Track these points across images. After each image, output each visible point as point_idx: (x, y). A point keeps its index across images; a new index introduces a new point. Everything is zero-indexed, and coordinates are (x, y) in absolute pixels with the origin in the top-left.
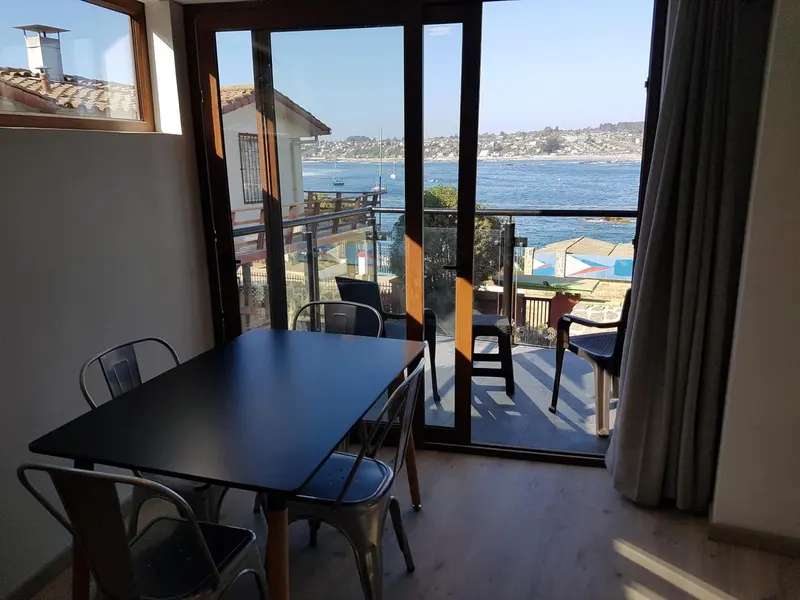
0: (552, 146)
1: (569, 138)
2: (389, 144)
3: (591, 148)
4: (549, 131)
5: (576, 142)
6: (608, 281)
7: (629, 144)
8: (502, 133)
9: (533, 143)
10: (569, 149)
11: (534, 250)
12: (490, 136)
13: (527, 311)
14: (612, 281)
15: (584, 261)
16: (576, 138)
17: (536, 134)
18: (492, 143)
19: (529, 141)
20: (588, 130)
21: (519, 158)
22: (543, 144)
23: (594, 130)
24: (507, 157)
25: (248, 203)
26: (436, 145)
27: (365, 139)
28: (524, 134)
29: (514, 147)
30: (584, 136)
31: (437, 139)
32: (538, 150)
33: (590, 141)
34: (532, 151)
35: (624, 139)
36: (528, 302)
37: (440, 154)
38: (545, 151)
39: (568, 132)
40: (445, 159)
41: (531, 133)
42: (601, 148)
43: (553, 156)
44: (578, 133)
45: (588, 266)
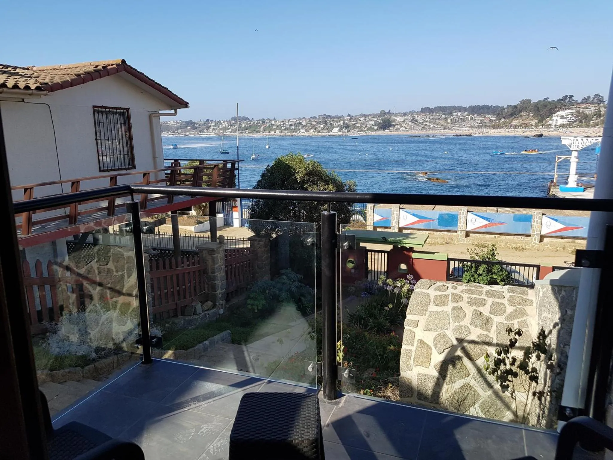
0: (386, 125)
1: (398, 119)
2: (263, 122)
3: (415, 126)
4: (383, 113)
5: (404, 121)
6: (433, 230)
7: (442, 122)
8: (349, 115)
9: (373, 123)
10: (399, 127)
11: (374, 206)
12: (340, 117)
13: (369, 260)
14: (437, 231)
15: (414, 215)
16: (403, 119)
17: (375, 116)
18: (342, 122)
19: (369, 121)
20: (412, 113)
21: (362, 133)
22: (380, 123)
23: (417, 113)
24: (353, 133)
25: (104, 171)
26: (300, 124)
27: (246, 119)
28: (365, 116)
29: (357, 125)
30: (409, 117)
31: (300, 119)
32: (376, 128)
33: (414, 121)
34: (371, 128)
35: (439, 119)
36: (369, 253)
37: (303, 131)
38: (381, 128)
39: (397, 114)
40: (306, 134)
41: (370, 115)
42: (422, 126)
43: (386, 132)
44: (405, 114)
45: (417, 219)
